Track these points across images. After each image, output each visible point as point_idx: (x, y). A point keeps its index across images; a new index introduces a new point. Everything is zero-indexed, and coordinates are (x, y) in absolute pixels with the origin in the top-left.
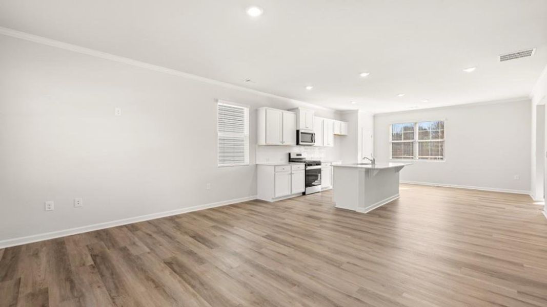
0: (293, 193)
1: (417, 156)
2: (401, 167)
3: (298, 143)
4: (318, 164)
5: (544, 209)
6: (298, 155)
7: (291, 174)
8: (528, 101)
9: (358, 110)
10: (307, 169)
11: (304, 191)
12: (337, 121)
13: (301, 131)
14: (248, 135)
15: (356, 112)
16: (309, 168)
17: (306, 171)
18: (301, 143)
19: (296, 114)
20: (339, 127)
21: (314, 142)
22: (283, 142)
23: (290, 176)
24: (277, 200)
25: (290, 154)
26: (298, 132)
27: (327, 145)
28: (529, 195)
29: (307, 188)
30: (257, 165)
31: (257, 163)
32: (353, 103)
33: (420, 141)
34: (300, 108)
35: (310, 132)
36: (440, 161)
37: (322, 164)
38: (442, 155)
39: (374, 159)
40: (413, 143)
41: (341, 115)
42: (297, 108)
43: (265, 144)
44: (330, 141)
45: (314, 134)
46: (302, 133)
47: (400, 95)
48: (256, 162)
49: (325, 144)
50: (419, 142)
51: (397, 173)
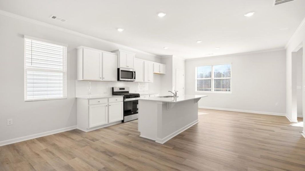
0: (110, 122)
1: (214, 89)
2: (199, 99)
3: (118, 80)
4: (137, 96)
5: (303, 132)
6: (120, 89)
7: (108, 106)
8: (283, 51)
9: (172, 55)
10: (125, 101)
11: (122, 119)
12: (156, 63)
13: (121, 69)
14: (66, 72)
15: (171, 57)
16: (127, 100)
17: (124, 102)
18: (121, 79)
19: (117, 55)
20: (159, 68)
21: (135, 78)
22: (103, 78)
23: (107, 107)
24: (91, 130)
25: (113, 88)
26: (118, 69)
27: (148, 81)
28: (285, 117)
29: (125, 117)
30: (76, 98)
31: (77, 97)
32: (166, 48)
33: (216, 78)
34: (120, 50)
35: (131, 70)
36: (228, 92)
37: (140, 96)
38: (229, 88)
39: (176, 93)
40: (210, 80)
41: (162, 59)
42: (118, 50)
43: (82, 80)
44: (150, 77)
45: (135, 72)
46: (122, 71)
47: (199, 42)
48: (75, 96)
49: (146, 80)
50: (215, 80)
51: (196, 103)
